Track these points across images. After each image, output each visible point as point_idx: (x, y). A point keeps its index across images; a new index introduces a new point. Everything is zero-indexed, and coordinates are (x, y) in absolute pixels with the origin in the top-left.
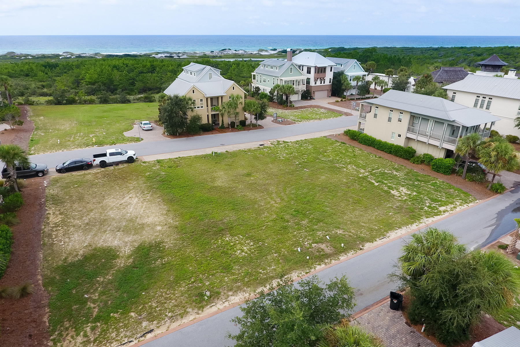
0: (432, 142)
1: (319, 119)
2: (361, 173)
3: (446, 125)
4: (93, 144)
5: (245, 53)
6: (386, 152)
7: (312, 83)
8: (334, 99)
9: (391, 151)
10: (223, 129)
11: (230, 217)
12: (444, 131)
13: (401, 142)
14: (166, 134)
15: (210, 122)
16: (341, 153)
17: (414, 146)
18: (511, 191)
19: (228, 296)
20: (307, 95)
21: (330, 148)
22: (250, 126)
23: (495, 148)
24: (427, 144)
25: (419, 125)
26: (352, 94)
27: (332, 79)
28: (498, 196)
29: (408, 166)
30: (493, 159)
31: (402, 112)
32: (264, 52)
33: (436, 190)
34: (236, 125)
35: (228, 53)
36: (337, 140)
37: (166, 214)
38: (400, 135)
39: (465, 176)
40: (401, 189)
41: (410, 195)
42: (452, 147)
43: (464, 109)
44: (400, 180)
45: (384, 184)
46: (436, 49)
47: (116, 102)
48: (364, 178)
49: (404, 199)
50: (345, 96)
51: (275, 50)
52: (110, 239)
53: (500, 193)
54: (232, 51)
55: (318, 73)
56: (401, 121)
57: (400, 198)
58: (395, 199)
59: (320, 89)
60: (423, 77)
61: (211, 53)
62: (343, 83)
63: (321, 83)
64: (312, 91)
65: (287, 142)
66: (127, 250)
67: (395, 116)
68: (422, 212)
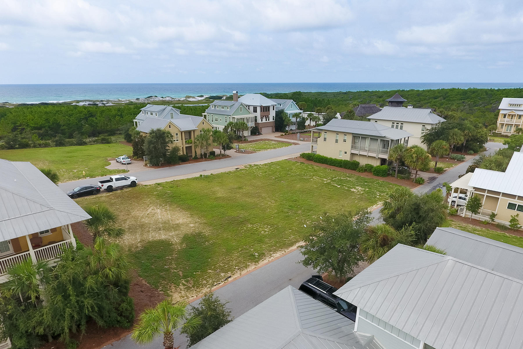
0: (370, 154)
1: (274, 148)
2: (325, 181)
3: (379, 141)
4: (84, 177)
5: (173, 100)
6: (337, 166)
7: (259, 121)
8: (279, 134)
9: (341, 165)
10: (196, 159)
11: (243, 214)
12: (378, 145)
13: (347, 158)
14: (149, 165)
15: (185, 153)
16: (304, 169)
17: (357, 159)
18: (428, 183)
19: (271, 254)
20: (255, 131)
21: (294, 167)
22: (220, 156)
23: (415, 152)
24: (367, 156)
25: (359, 143)
26: (291, 130)
27: (275, 116)
28: (421, 186)
29: (356, 174)
30: (415, 160)
31: (345, 134)
32: (191, 98)
33: (380, 186)
34: (208, 156)
35: (155, 100)
36: (297, 161)
37: (191, 217)
38: (346, 152)
39: (397, 176)
40: (357, 187)
41: (364, 190)
42: (385, 157)
43: (388, 129)
44: (354, 183)
45: (344, 186)
46: (345, 93)
47: (72, 144)
48: (329, 184)
49: (361, 193)
50: (287, 131)
51: (202, 96)
52: (157, 236)
53: (422, 184)
54: (158, 98)
55: (264, 111)
56: (345, 141)
57: (358, 193)
58: (356, 194)
59: (266, 125)
60: (348, 112)
61: (136, 101)
62: (285, 119)
63: (266, 120)
64: (260, 128)
65: (257, 165)
66: (176, 240)
67: (341, 137)
68: (376, 199)
